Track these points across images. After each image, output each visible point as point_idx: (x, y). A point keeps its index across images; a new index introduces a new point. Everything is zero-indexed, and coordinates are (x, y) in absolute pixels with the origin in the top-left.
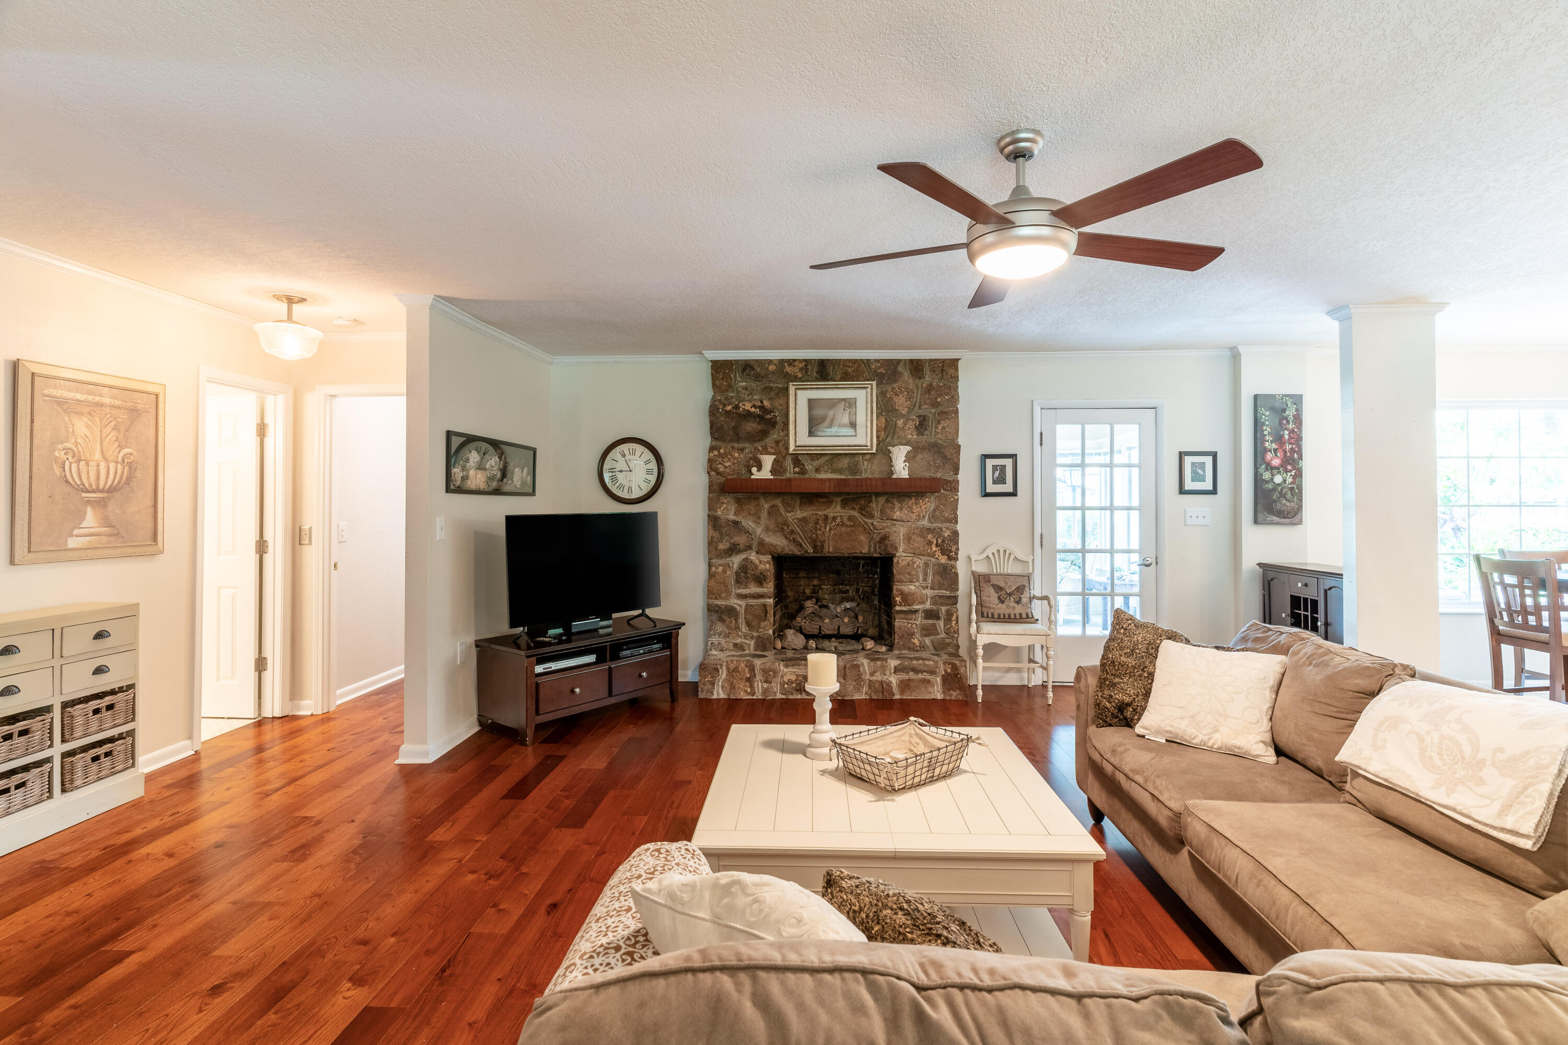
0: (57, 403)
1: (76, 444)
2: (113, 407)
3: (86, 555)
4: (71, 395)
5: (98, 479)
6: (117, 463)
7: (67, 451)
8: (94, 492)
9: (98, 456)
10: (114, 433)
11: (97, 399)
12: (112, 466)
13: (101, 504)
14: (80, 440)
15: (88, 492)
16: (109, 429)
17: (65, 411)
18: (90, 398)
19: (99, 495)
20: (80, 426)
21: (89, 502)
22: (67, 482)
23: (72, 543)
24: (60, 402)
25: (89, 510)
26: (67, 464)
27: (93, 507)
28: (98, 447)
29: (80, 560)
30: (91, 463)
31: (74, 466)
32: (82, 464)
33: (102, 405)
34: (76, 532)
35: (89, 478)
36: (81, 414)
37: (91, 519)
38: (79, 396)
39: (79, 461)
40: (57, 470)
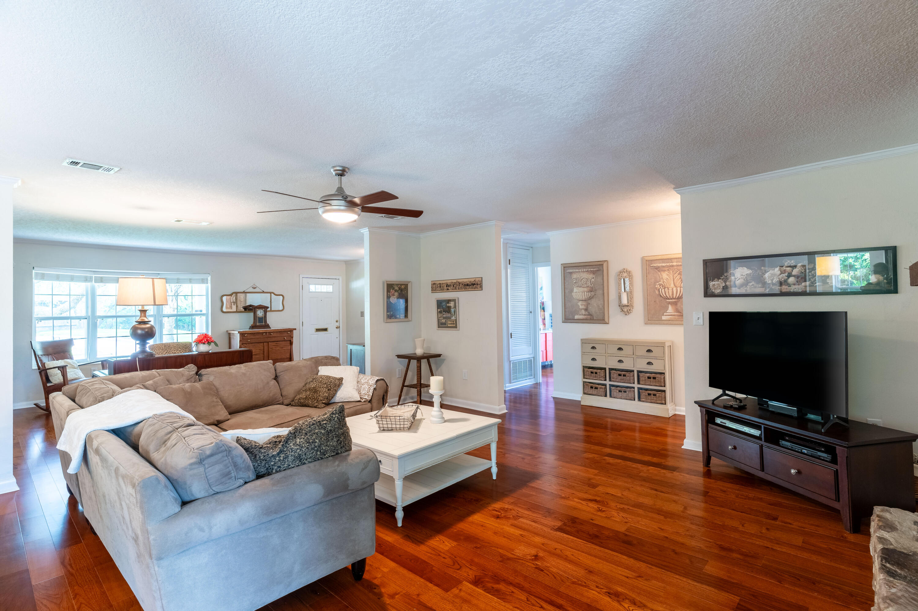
0: (656, 269)
1: (663, 282)
2: (677, 266)
3: (669, 323)
4: (661, 265)
5: (673, 294)
6: (681, 287)
7: (660, 285)
8: (671, 299)
9: (672, 285)
10: (679, 276)
11: (671, 264)
12: (679, 289)
13: (675, 304)
14: (665, 280)
15: (669, 299)
16: (676, 274)
17: (659, 271)
18: (668, 264)
19: (674, 300)
20: (665, 275)
21: (669, 303)
22: (661, 296)
23: (664, 318)
24: (657, 268)
25: (670, 307)
26: (660, 290)
27: (671, 305)
28: (672, 282)
29: (667, 324)
30: (670, 289)
31: (663, 290)
32: (666, 289)
33: (673, 266)
34: (665, 314)
35: (669, 294)
36: (665, 271)
37: (670, 309)
38: (663, 265)
39: (665, 288)
40: (657, 292)
